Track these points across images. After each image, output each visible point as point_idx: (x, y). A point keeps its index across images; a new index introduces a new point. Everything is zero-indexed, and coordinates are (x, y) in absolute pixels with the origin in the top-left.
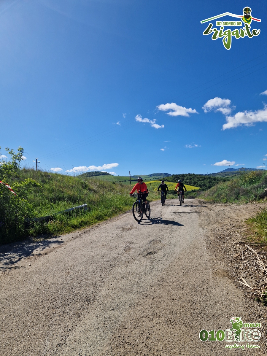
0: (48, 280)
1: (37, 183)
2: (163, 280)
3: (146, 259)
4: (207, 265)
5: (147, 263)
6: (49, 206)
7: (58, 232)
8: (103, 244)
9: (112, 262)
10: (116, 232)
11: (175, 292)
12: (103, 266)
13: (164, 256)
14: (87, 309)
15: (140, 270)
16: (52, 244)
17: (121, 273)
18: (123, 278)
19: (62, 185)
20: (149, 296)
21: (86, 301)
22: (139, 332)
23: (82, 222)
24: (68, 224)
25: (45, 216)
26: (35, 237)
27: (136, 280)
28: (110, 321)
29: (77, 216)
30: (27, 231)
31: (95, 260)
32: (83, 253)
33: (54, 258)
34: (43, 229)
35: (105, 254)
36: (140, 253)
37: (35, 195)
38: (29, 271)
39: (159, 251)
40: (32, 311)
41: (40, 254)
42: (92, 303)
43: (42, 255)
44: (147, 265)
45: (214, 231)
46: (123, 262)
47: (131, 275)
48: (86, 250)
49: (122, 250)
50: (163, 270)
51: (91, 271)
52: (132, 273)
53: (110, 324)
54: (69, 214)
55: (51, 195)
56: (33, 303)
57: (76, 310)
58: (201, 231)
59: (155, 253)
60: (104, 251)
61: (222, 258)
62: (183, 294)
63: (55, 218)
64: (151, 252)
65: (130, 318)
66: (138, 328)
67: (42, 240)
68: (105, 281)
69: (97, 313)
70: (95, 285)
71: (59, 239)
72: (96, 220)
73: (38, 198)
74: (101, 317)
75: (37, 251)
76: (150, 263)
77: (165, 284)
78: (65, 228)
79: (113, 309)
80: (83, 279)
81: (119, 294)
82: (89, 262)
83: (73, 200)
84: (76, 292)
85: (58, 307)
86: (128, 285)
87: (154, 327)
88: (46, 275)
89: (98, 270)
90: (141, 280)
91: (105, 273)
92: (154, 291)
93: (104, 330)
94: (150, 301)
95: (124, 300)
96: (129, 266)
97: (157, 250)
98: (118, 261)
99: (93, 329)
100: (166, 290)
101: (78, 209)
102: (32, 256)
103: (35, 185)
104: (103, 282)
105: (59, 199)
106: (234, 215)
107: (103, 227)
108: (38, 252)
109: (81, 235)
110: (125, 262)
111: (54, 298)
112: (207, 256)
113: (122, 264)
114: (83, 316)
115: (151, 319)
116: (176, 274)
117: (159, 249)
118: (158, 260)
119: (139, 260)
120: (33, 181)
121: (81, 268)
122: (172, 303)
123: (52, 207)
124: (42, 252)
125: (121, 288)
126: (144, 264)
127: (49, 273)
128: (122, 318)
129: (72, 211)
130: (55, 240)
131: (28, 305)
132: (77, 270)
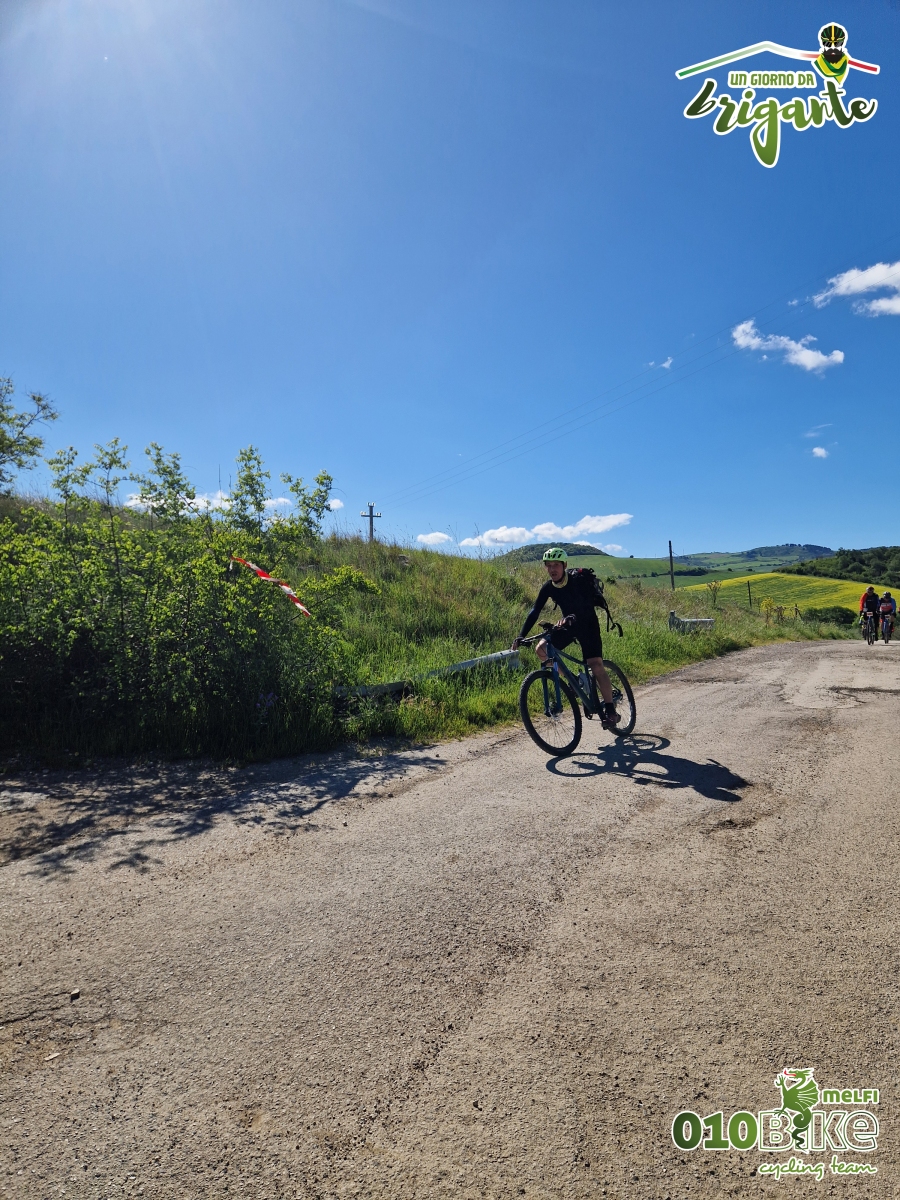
0: (394, 872)
1: (367, 581)
2: (770, 918)
3: (710, 840)
5: (715, 856)
6: (403, 650)
7: (428, 731)
9: (591, 840)
11: (812, 963)
12: (561, 849)
13: (780, 840)
14: (505, 974)
15: (688, 876)
16: (412, 767)
17: (618, 878)
18: (627, 893)
19: (443, 587)
20: (712, 965)
21: (504, 949)
22: (669, 1074)
23: (500, 705)
24: (458, 711)
25: (391, 682)
26: (363, 743)
27: (672, 905)
28: (576, 1021)
29: (485, 686)
30: (340, 724)
31: (538, 827)
32: (500, 801)
33: (413, 810)
34: (384, 721)
35: (571, 812)
36: (690, 819)
37: (362, 618)
38: (341, 841)
39: (763, 819)
40: (347, 955)
41: (375, 795)
42: (520, 959)
43: (381, 796)
44: (714, 862)
46: (629, 843)
47: (652, 887)
48: (511, 795)
49: (627, 806)
50: (772, 885)
51: (523, 860)
52: (657, 883)
53: (575, 1029)
54: (462, 679)
55: (410, 619)
56: (349, 933)
57: (472, 973)
59: (747, 824)
60: (567, 804)
62: (844, 974)
63: (421, 691)
64: (731, 822)
65: (642, 1024)
66: (669, 1058)
67: (381, 753)
68: (565, 895)
69: (534, 991)
70: (534, 904)
71: (430, 754)
73: (371, 628)
74: (548, 1004)
75: (366, 784)
76: (724, 858)
77: (776, 930)
78: (448, 721)
79: (587, 988)
80: (495, 881)
81: (611, 944)
82: (519, 832)
83: (475, 634)
84: (472, 918)
85: (418, 957)
86: (642, 920)
87: (724, 1064)
88: (387, 858)
89: (545, 859)
90: (690, 907)
91: (566, 872)
92: (732, 949)
93: (554, 1046)
94: (717, 980)
95: (625, 963)
96: (648, 858)
97: (753, 814)
98: (613, 839)
99: (520, 1038)
100: (777, 952)
101: (488, 663)
102: (353, 800)
103: (362, 587)
104: (558, 897)
105: (434, 631)
108: (370, 789)
109: (498, 746)
110: (636, 844)
111: (408, 927)
113: (624, 849)
114: (490, 994)
115: (715, 1037)
117: (763, 814)
118: (755, 849)
119: (685, 841)
120: (356, 574)
121: (493, 848)
122: (798, 999)
123: (411, 655)
124: (380, 789)
125: (617, 924)
126: (704, 856)
127: (397, 852)
128: (615, 1021)
129: (469, 668)
130: (419, 754)
131: (337, 936)
132: (479, 854)
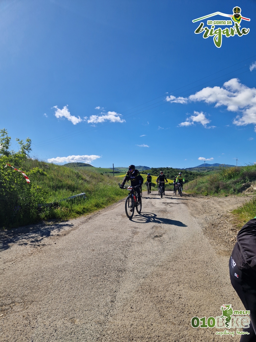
0: (79, 255)
2: (177, 257)
3: (155, 240)
4: (209, 246)
5: (158, 244)
6: (52, 193)
7: (66, 217)
8: (110, 228)
9: (126, 243)
10: (118, 218)
12: (120, 245)
13: (170, 239)
14: (122, 277)
15: (154, 249)
17: (138, 251)
18: (142, 255)
20: (169, 269)
21: (119, 271)
22: (171, 294)
23: (84, 209)
24: (73, 211)
26: (46, 221)
27: (154, 256)
28: (145, 286)
30: (39, 215)
31: (111, 240)
32: (97, 235)
33: (74, 238)
34: (52, 214)
35: (117, 236)
36: (147, 236)
38: (58, 248)
39: (164, 235)
41: (59, 235)
42: (124, 273)
43: (61, 235)
45: (206, 219)
47: (148, 253)
49: (130, 234)
50: (174, 250)
51: (112, 249)
57: (114, 278)
58: (194, 219)
59: (160, 236)
60: (115, 234)
61: (220, 241)
62: (197, 268)
63: (61, 205)
64: (157, 236)
65: (160, 284)
67: (53, 223)
68: (128, 257)
70: (121, 260)
71: (69, 223)
72: (96, 208)
74: (137, 283)
75: (54, 232)
76: (160, 244)
77: (179, 260)
78: (71, 214)
79: (144, 278)
80: (108, 255)
81: (144, 267)
82: (107, 242)
83: (72, 189)
84: (106, 265)
85: (97, 276)
86: (149, 261)
88: (74, 252)
89: (118, 248)
90: (159, 256)
91: (125, 251)
92: (172, 265)
93: (143, 292)
94: (172, 272)
95: (150, 271)
96: (143, 246)
97: (161, 234)
98: (132, 242)
99: (134, 291)
102: (53, 237)
103: (43, 174)
104: (126, 258)
106: (218, 206)
107: (104, 213)
108: (56, 233)
109: (87, 220)
110: (138, 242)
111: (90, 268)
112: (207, 239)
113: (136, 244)
114: (121, 282)
116: (185, 253)
118: (166, 242)
119: (149, 241)
120: (41, 170)
121: (102, 247)
122: (191, 274)
124: (60, 233)
125: (144, 262)
126: (155, 244)
127: (76, 250)
128: (154, 284)
129: (73, 198)
130: (67, 223)
131: (72, 273)
132: (99, 248)
